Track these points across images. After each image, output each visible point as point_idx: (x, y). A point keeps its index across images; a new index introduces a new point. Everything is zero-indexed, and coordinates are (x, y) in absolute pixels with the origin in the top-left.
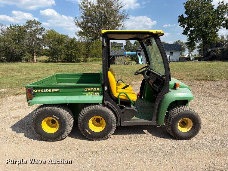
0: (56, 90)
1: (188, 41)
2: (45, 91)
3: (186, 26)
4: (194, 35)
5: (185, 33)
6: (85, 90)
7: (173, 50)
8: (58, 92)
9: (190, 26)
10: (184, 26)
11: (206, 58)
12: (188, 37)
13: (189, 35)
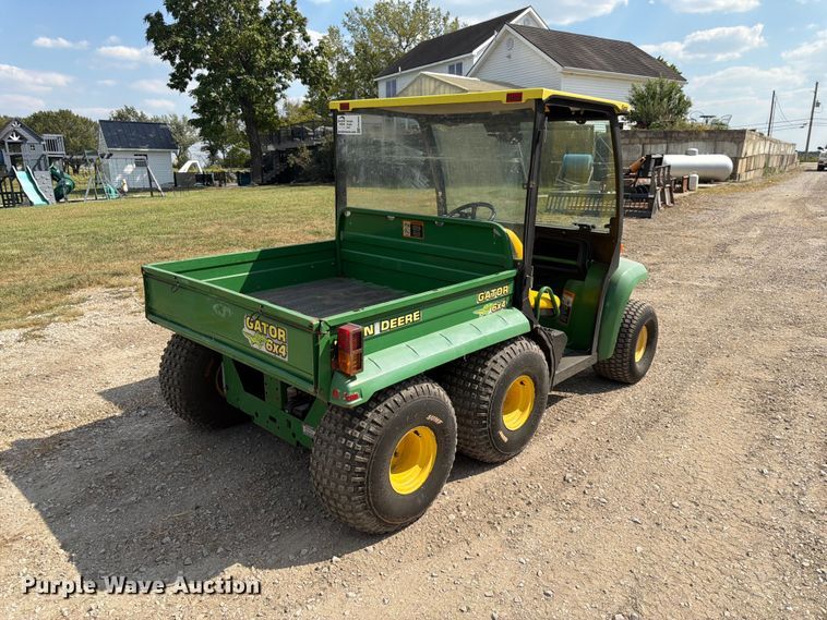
0: (409, 318)
1: (197, 116)
2: (377, 332)
3: (177, 61)
4: (213, 94)
5: (178, 82)
6: (480, 298)
7: (143, 144)
8: (414, 324)
9: (191, 58)
10: (172, 60)
11: (267, 176)
12: (194, 101)
13: (195, 92)
